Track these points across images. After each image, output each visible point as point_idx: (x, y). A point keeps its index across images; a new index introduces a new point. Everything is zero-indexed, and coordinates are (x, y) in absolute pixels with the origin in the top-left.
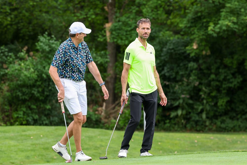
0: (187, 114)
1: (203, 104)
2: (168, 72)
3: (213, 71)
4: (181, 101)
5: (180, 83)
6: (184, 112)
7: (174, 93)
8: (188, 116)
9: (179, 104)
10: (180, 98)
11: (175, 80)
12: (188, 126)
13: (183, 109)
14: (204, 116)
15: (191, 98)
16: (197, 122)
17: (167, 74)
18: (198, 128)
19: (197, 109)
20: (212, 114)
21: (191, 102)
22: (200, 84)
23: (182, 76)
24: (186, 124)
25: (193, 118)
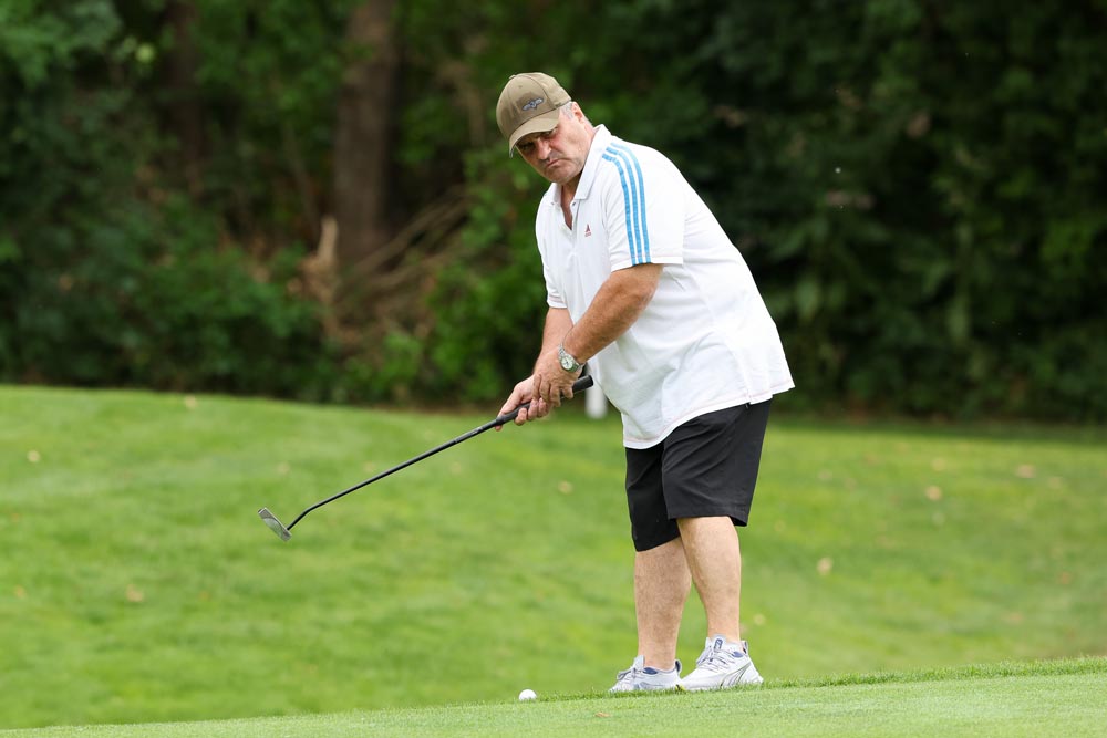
0: (849, 310)
1: (951, 249)
2: (740, 47)
3: (1020, 47)
4: (819, 229)
5: (817, 119)
6: (837, 296)
7: (776, 176)
8: (860, 324)
9: (808, 244)
10: (808, 212)
11: (782, 100)
12: (860, 382)
13: (826, 279)
14: (958, 321)
15: (881, 211)
16: (911, 360)
17: (733, 62)
18: (922, 396)
19: (915, 279)
20: (1002, 310)
21: (876, 233)
22: (938, 123)
23: (827, 74)
24: (846, 369)
25: (891, 335)
